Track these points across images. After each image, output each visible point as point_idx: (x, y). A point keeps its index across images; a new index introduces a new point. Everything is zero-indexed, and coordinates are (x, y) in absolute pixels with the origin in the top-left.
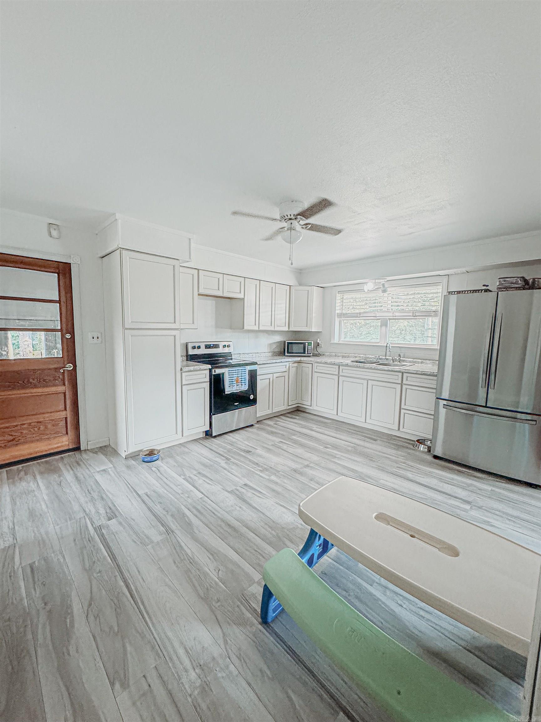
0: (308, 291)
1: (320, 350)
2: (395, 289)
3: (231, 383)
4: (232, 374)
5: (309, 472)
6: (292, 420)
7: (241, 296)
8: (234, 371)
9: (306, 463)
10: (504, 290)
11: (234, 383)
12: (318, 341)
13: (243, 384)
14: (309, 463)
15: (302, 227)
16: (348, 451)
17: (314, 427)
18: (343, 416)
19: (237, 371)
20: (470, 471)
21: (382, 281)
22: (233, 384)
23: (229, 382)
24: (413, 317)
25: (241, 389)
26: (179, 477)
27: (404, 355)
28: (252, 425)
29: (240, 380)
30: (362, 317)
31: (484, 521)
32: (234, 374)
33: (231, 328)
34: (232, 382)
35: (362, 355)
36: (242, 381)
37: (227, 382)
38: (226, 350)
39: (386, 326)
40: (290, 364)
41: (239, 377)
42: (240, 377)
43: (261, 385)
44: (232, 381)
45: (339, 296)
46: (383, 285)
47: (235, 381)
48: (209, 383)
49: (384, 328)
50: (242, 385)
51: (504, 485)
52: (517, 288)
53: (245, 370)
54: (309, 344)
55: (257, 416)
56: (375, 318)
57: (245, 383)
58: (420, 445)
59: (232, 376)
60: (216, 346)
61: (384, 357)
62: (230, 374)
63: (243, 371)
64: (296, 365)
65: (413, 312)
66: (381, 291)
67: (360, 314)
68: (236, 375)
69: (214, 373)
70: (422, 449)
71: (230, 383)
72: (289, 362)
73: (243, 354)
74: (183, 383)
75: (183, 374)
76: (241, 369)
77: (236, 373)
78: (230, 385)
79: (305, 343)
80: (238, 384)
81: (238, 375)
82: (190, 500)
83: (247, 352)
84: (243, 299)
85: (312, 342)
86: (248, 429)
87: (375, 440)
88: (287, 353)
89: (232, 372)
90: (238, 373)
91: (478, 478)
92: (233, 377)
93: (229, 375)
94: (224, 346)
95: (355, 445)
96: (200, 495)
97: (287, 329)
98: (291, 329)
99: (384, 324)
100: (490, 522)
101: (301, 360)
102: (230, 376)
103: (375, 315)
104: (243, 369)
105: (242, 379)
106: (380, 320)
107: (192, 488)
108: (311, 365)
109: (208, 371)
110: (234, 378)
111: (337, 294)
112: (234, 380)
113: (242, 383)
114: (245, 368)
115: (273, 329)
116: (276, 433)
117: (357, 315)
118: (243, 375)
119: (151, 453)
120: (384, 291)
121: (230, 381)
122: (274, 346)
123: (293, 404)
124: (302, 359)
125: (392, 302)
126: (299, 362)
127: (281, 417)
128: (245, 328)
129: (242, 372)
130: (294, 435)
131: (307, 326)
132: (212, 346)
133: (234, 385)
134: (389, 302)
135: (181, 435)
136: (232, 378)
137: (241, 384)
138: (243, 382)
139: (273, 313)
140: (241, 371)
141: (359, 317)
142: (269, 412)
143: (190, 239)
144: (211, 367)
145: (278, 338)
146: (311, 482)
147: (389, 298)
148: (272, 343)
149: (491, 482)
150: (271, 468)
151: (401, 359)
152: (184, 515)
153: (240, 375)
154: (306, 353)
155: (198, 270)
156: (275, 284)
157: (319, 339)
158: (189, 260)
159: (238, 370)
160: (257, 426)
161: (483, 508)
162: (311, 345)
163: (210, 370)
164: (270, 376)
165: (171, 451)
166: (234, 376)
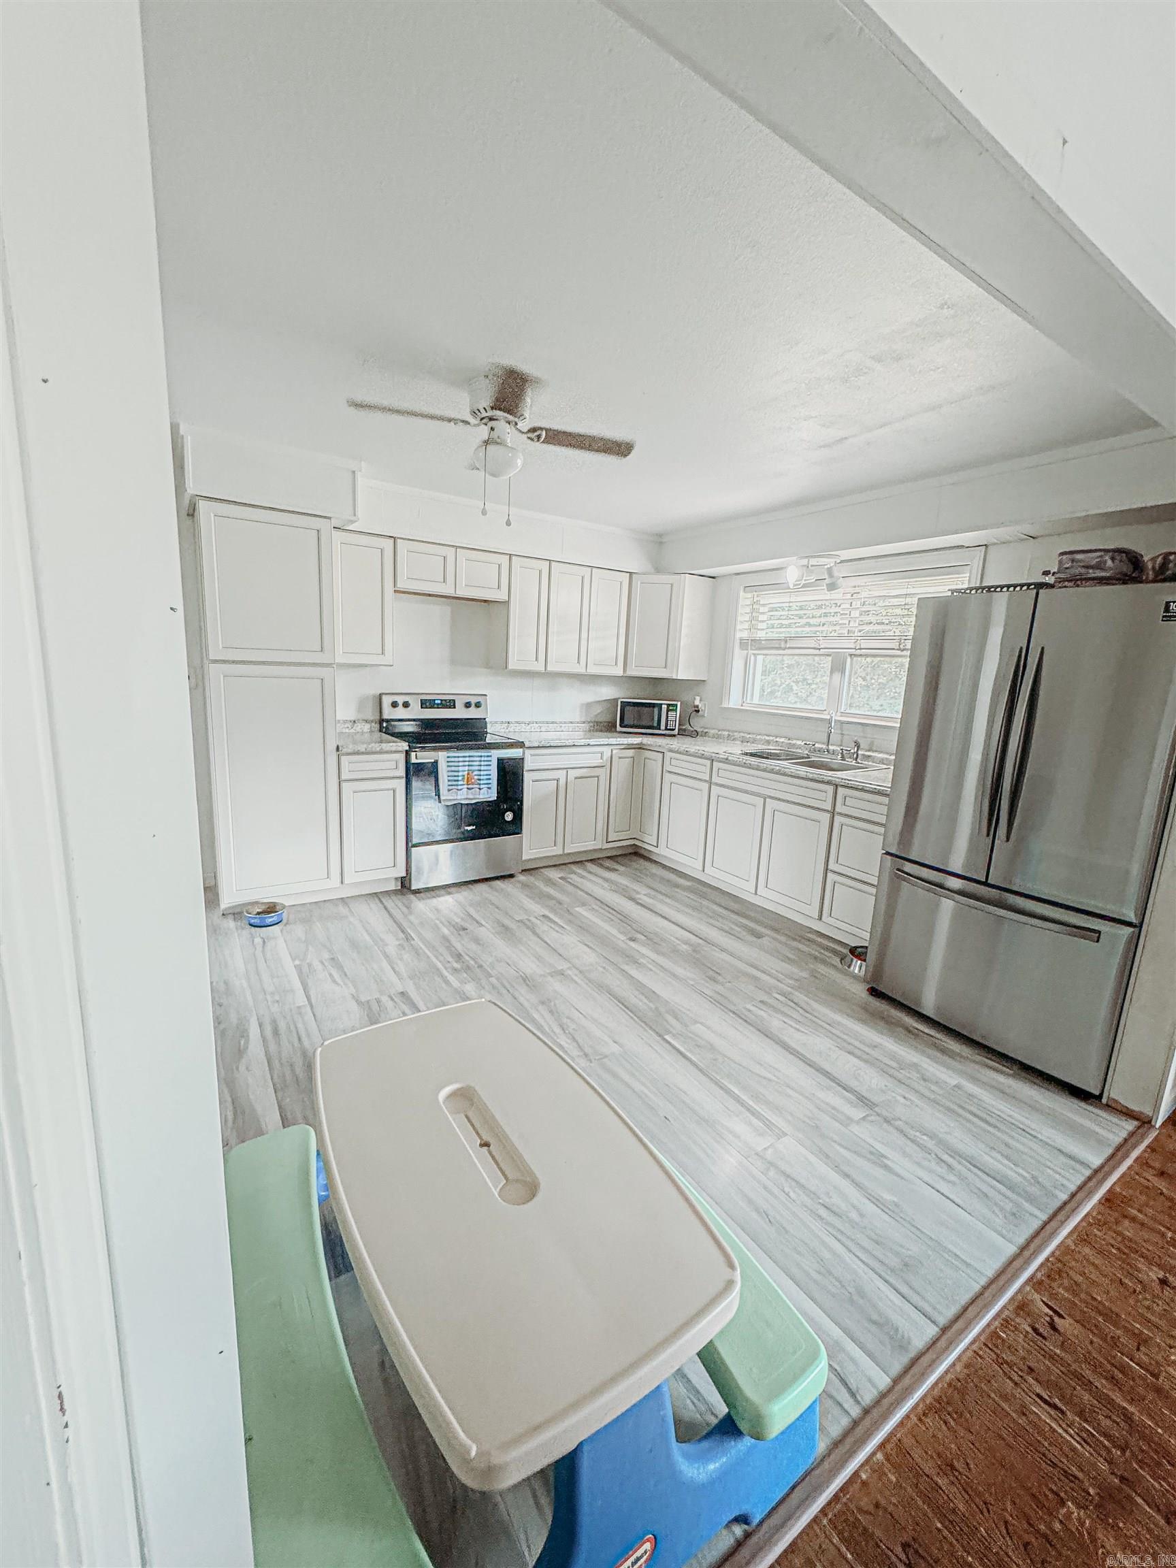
0: (672, 585)
1: (697, 723)
2: (866, 580)
3: (454, 783)
4: (456, 764)
5: (556, 985)
6: (607, 874)
7: (502, 596)
8: (461, 759)
9: (561, 965)
10: (1071, 584)
11: (460, 783)
12: (697, 702)
13: (482, 786)
14: (569, 968)
15: (529, 438)
16: (675, 951)
17: (638, 893)
18: (712, 875)
19: (467, 759)
20: (938, 1035)
21: (830, 562)
22: (457, 785)
23: (449, 781)
24: (899, 653)
25: (478, 796)
26: (290, 959)
27: (872, 744)
28: (511, 876)
29: (476, 777)
30: (789, 648)
31: (871, 1153)
32: (461, 764)
33: (488, 666)
34: (455, 781)
35: (782, 740)
36: (480, 780)
37: (443, 781)
38: (472, 713)
39: (843, 671)
40: (614, 752)
41: (473, 771)
42: (476, 773)
43: (532, 791)
44: (456, 778)
45: (745, 598)
46: (830, 571)
47: (463, 779)
48: (404, 781)
49: (837, 676)
50: (480, 789)
51: (1001, 1079)
52: (1102, 581)
53: (489, 759)
54: (671, 708)
55: (523, 858)
56: (817, 652)
57: (490, 786)
58: (855, 960)
59: (456, 769)
60: (451, 704)
61: (824, 747)
62: (450, 764)
63: (483, 759)
64: (631, 753)
65: (900, 640)
66: (825, 587)
67: (786, 642)
68: (467, 768)
69: (414, 760)
70: (856, 971)
71: (450, 783)
72: (613, 747)
73: (517, 722)
74: (343, 777)
75: (343, 758)
76: (480, 754)
77: (467, 763)
78: (451, 788)
79: (661, 704)
80: (470, 786)
81: (471, 768)
82: (275, 1008)
83: (527, 720)
84: (506, 603)
85: (679, 704)
86: (498, 883)
87: (759, 936)
88: (621, 726)
89: (456, 759)
90: (471, 763)
91: (944, 1051)
92: (458, 771)
93: (448, 766)
94: (468, 705)
95: (700, 941)
96: (301, 1000)
97: (620, 673)
98: (630, 673)
99: (838, 667)
100: (886, 1157)
101: (641, 743)
102: (450, 769)
103: (817, 646)
104: (483, 754)
105: (482, 777)
106: (830, 658)
107: (297, 984)
108: (661, 755)
109: (403, 755)
110: (460, 774)
111: (742, 593)
112: (460, 778)
113: (480, 784)
114: (489, 754)
115: (583, 671)
116: (550, 897)
117: (780, 644)
118: (482, 768)
119: (271, 909)
120: (832, 587)
121: (450, 778)
122: (598, 709)
123: (619, 838)
124: (647, 740)
125: (861, 615)
126: (640, 747)
127: (589, 865)
128: (510, 667)
129: (481, 761)
130: (583, 904)
131: (665, 667)
132: (438, 704)
133: (459, 787)
134: (855, 614)
135: (339, 880)
136: (456, 774)
137: (478, 786)
138: (482, 782)
139: (584, 635)
140: (478, 759)
141: (784, 649)
142: (558, 851)
143: (354, 472)
144: (407, 748)
145: (608, 692)
146: (540, 1008)
147: (854, 603)
148: (592, 703)
149: (972, 1068)
150: (480, 966)
151: (860, 752)
152: (244, 1034)
153: (477, 768)
154: (663, 727)
155: (395, 538)
156: (589, 569)
157: (698, 698)
158: (353, 518)
159: (469, 756)
160: (522, 878)
161: (898, 1123)
162: (676, 710)
163: (407, 753)
164: (561, 775)
165: (312, 911)
166: (460, 769)
